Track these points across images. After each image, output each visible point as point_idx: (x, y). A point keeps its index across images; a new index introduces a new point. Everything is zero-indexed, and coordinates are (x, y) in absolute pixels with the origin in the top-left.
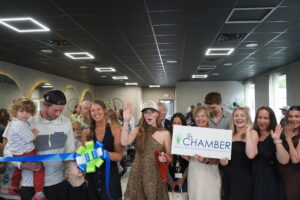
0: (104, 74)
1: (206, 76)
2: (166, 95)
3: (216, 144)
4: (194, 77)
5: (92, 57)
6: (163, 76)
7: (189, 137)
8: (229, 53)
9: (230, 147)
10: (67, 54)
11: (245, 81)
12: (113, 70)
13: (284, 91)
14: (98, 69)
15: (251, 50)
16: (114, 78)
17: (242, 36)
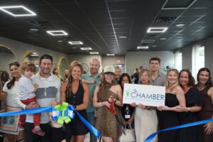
0: (75, 46)
1: (147, 47)
2: (119, 61)
3: (154, 97)
4: (138, 48)
5: (66, 34)
6: (117, 48)
7: (135, 91)
8: (164, 31)
9: (164, 98)
10: (49, 32)
11: (175, 51)
12: (81, 43)
13: (203, 58)
14: (70, 43)
15: (180, 29)
16: (82, 49)
17: (173, 18)
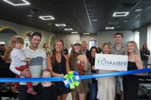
0: (60, 27)
1: (113, 28)
2: (92, 38)
3: (119, 63)
4: (107, 28)
5: (53, 18)
6: (91, 29)
7: (104, 59)
8: (126, 15)
10: (41, 17)
11: (134, 30)
12: (65, 25)
14: (57, 25)
16: (66, 29)
